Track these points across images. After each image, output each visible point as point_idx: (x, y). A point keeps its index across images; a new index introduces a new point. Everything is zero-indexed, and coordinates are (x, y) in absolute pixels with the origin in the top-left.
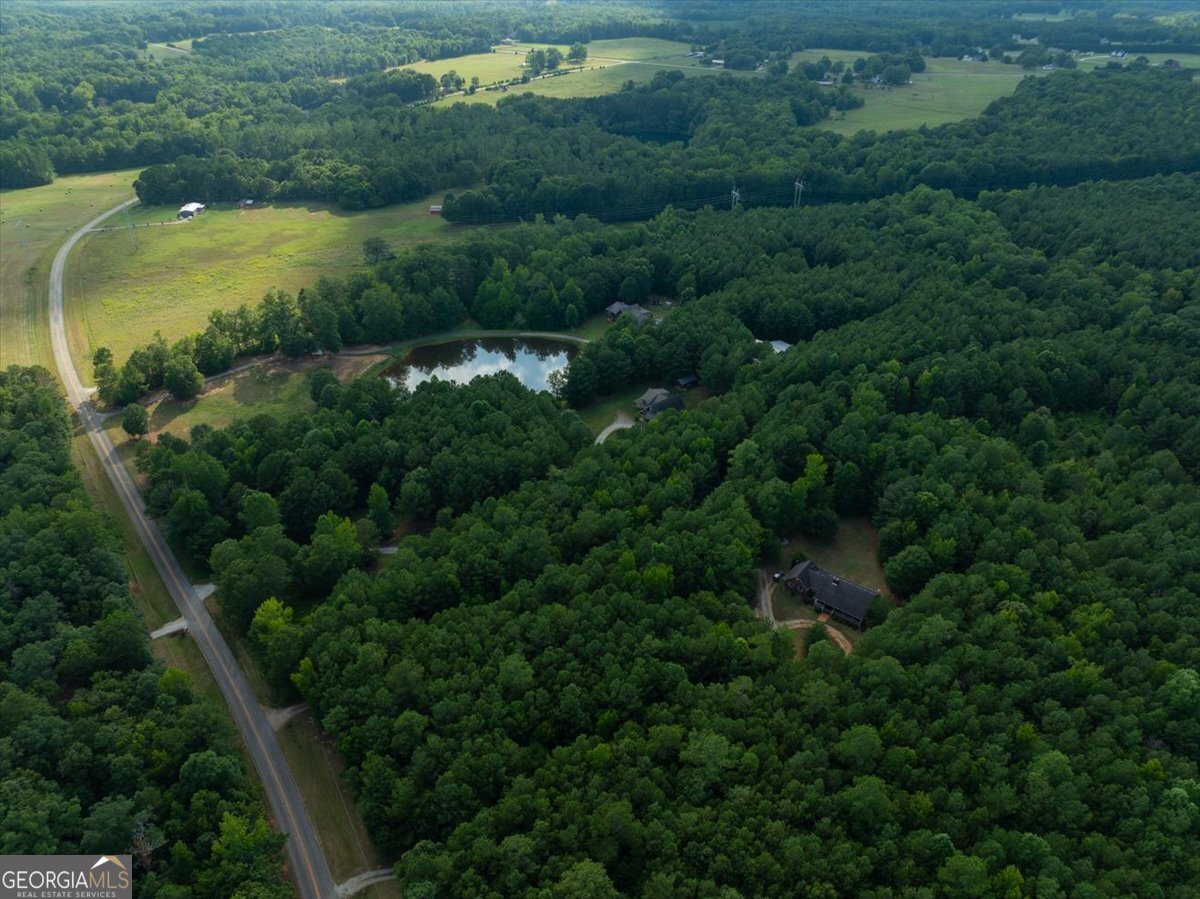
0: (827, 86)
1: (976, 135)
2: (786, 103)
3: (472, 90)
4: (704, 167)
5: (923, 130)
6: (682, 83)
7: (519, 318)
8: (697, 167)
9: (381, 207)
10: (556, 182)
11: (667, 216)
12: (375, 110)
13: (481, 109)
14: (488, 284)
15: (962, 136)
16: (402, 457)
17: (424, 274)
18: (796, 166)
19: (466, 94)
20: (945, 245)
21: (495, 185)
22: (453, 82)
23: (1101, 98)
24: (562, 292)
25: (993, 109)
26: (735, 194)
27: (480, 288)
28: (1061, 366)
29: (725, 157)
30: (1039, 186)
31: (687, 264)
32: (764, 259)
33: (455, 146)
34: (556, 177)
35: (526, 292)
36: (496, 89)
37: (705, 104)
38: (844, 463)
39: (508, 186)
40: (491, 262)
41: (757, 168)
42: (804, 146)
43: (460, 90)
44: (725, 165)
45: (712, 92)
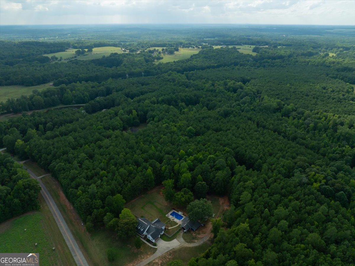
0: (155, 55)
1: (186, 62)
2: (143, 58)
3: (60, 60)
4: (120, 71)
5: (174, 62)
6: (117, 55)
7: (74, 102)
8: (119, 71)
9: (36, 85)
10: (83, 76)
11: (110, 80)
12: (32, 65)
13: (63, 63)
14: (65, 95)
15: (182, 62)
16: (46, 122)
17: (49, 93)
18: (143, 70)
19: (59, 61)
20: (171, 80)
21: (67, 77)
22: (55, 58)
23: (215, 54)
24: (84, 95)
25: (192, 57)
26: (127, 75)
27: (63, 96)
28: (188, 96)
29: (126, 69)
30: (197, 70)
31: (114, 88)
32: (131, 86)
33: (56, 70)
34: (83, 75)
35: (75, 96)
36: (67, 59)
37: (123, 59)
38: (140, 112)
39: (70, 77)
40: (66, 91)
41: (133, 70)
42: (145, 66)
43: (57, 60)
44: (126, 70)
45: (125, 56)
